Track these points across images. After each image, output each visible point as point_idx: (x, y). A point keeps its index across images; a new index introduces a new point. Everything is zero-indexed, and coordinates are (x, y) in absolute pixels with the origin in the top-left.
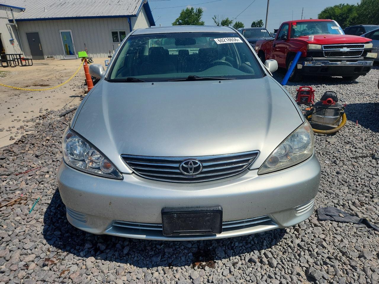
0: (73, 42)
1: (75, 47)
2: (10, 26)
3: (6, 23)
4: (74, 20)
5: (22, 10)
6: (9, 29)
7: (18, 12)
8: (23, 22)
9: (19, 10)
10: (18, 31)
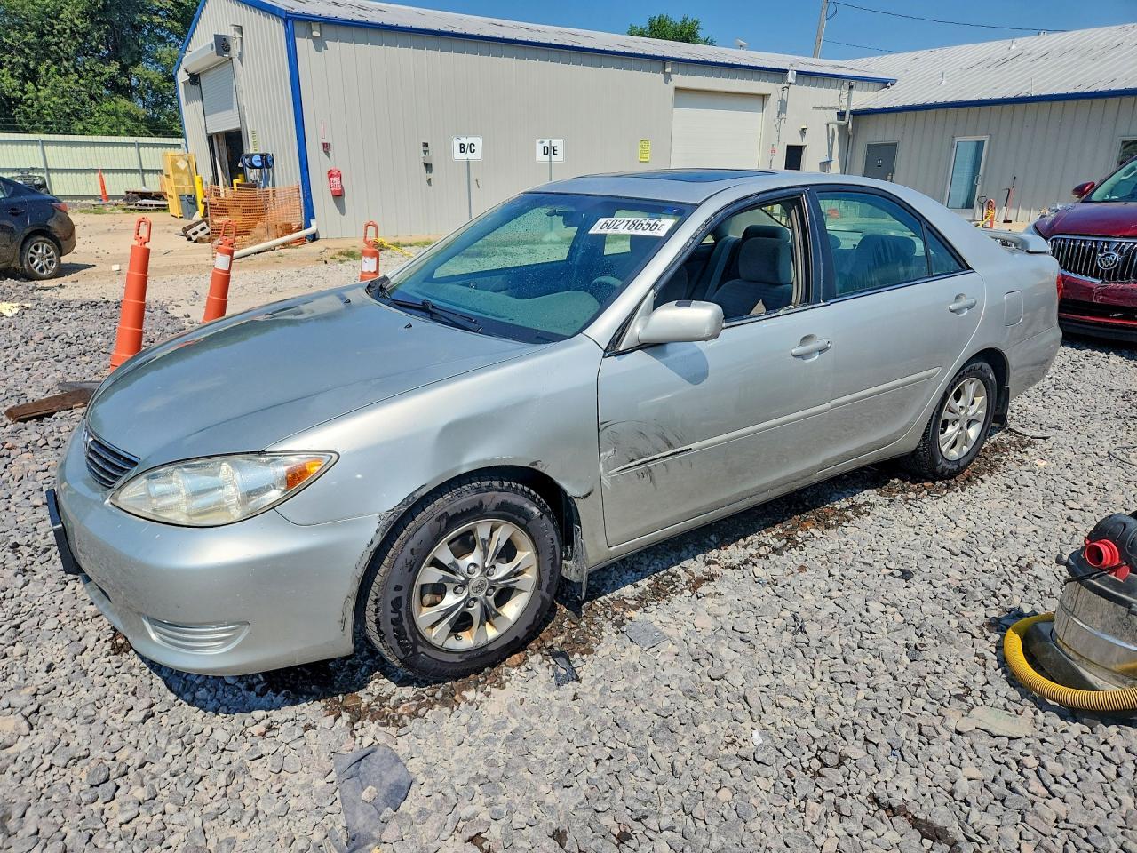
0: (981, 172)
1: (983, 186)
2: (835, 127)
3: (829, 121)
4: (1008, 107)
5: (885, 83)
6: (831, 135)
7: (874, 91)
8: (871, 116)
9: (878, 85)
10: (851, 140)
